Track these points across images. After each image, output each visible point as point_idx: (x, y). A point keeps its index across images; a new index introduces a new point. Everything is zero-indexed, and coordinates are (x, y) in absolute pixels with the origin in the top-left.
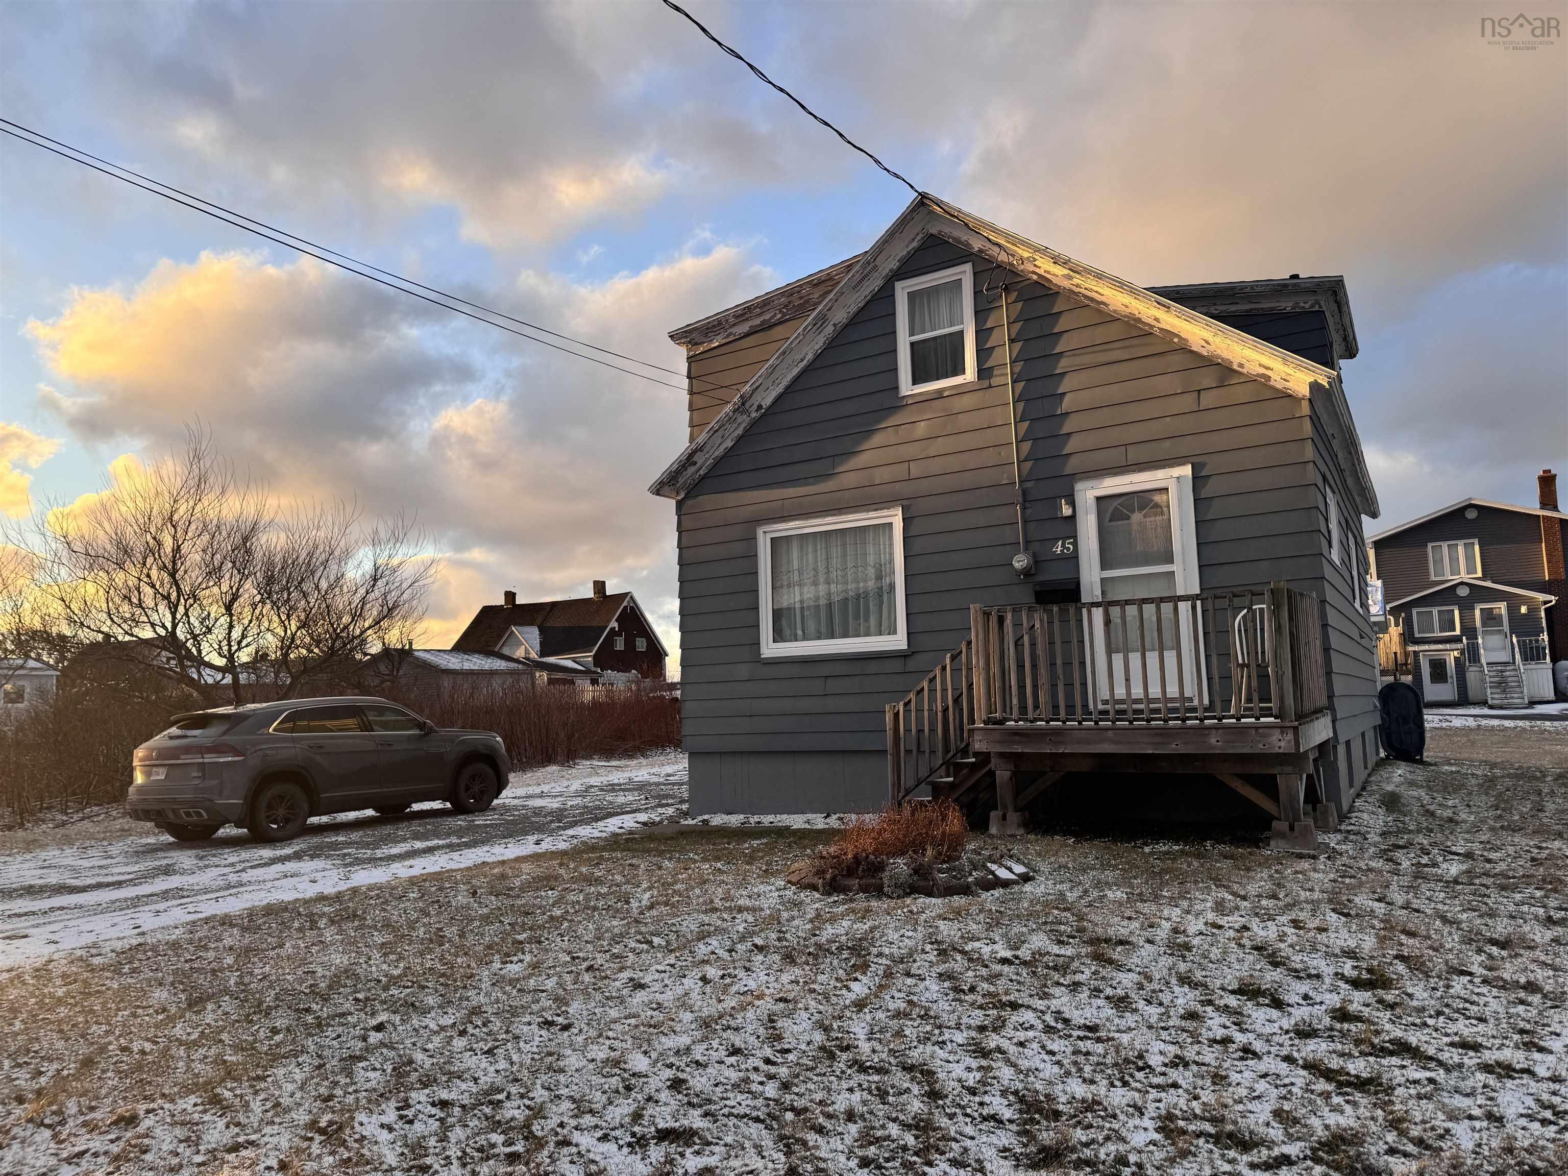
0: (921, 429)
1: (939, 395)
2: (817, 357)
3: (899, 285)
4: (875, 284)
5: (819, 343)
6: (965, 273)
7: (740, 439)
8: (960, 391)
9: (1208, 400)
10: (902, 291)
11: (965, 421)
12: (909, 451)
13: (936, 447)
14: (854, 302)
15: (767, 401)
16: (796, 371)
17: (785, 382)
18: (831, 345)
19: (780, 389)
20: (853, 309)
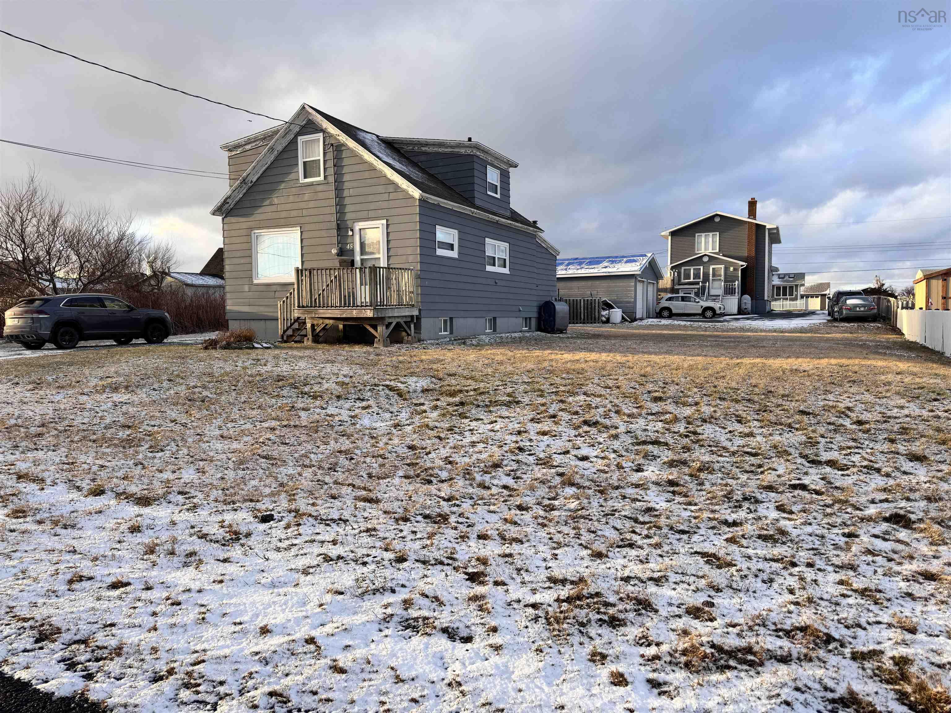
0: (306, 197)
1: (311, 184)
2: (272, 163)
3: (299, 138)
4: (291, 136)
5: (272, 157)
6: (320, 136)
7: (245, 194)
8: (319, 184)
9: (392, 196)
10: (301, 139)
11: (321, 196)
12: (303, 205)
13: (311, 204)
14: (285, 143)
15: (254, 180)
16: (264, 168)
17: (261, 172)
18: (276, 159)
19: (259, 175)
20: (284, 145)
